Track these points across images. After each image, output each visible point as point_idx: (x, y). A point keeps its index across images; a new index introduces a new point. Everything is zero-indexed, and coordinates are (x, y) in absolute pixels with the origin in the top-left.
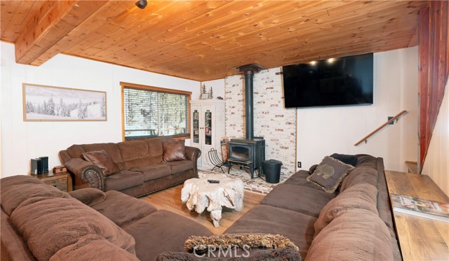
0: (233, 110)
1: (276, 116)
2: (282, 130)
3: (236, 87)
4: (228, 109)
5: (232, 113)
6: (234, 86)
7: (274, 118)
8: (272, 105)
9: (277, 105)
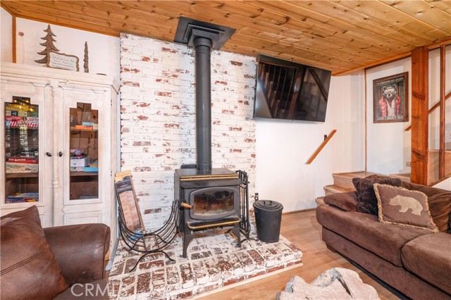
0: (142, 112)
1: (231, 129)
2: (240, 151)
3: (150, 64)
4: (130, 109)
5: (141, 118)
6: (146, 59)
7: (228, 132)
8: (224, 111)
9: (232, 112)
